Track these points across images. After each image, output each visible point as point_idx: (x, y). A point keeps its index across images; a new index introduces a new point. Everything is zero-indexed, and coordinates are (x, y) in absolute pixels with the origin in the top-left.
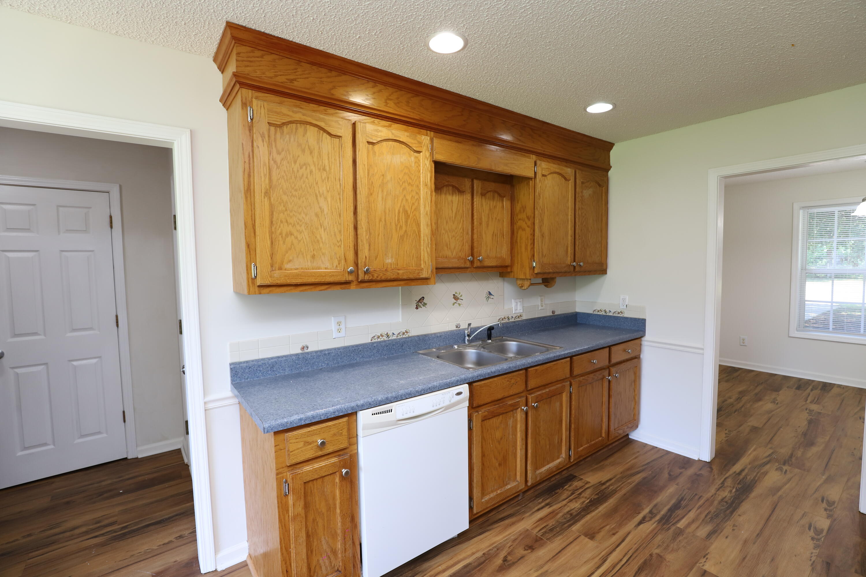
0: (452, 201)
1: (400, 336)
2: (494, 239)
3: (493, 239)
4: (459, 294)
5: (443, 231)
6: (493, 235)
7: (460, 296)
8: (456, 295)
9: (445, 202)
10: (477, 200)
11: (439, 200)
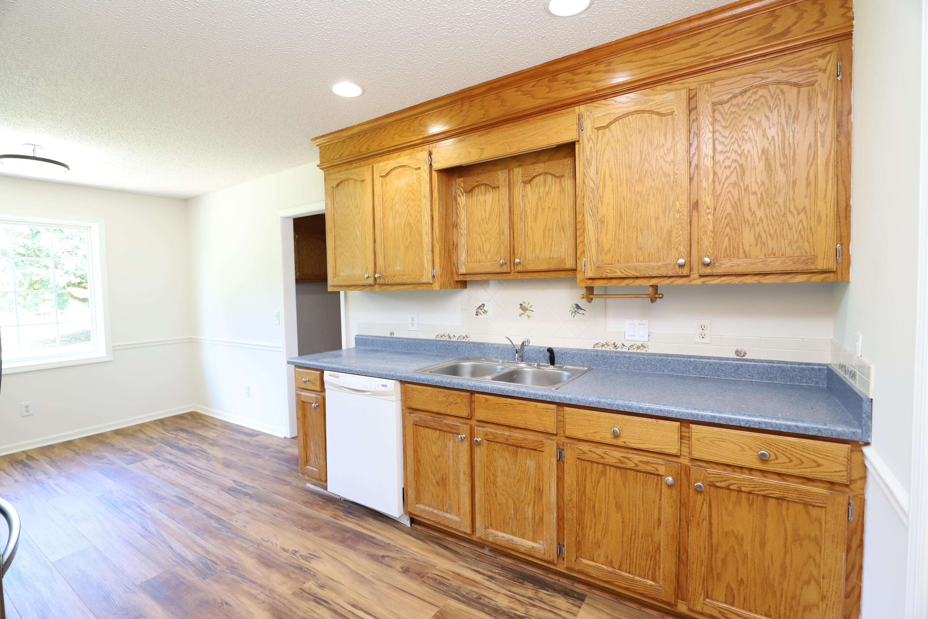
0: (485, 202)
1: (461, 339)
2: (547, 234)
3: (544, 235)
4: (529, 304)
5: (475, 235)
6: (545, 230)
7: (529, 306)
8: (524, 305)
9: (477, 204)
10: (518, 191)
11: (471, 203)
